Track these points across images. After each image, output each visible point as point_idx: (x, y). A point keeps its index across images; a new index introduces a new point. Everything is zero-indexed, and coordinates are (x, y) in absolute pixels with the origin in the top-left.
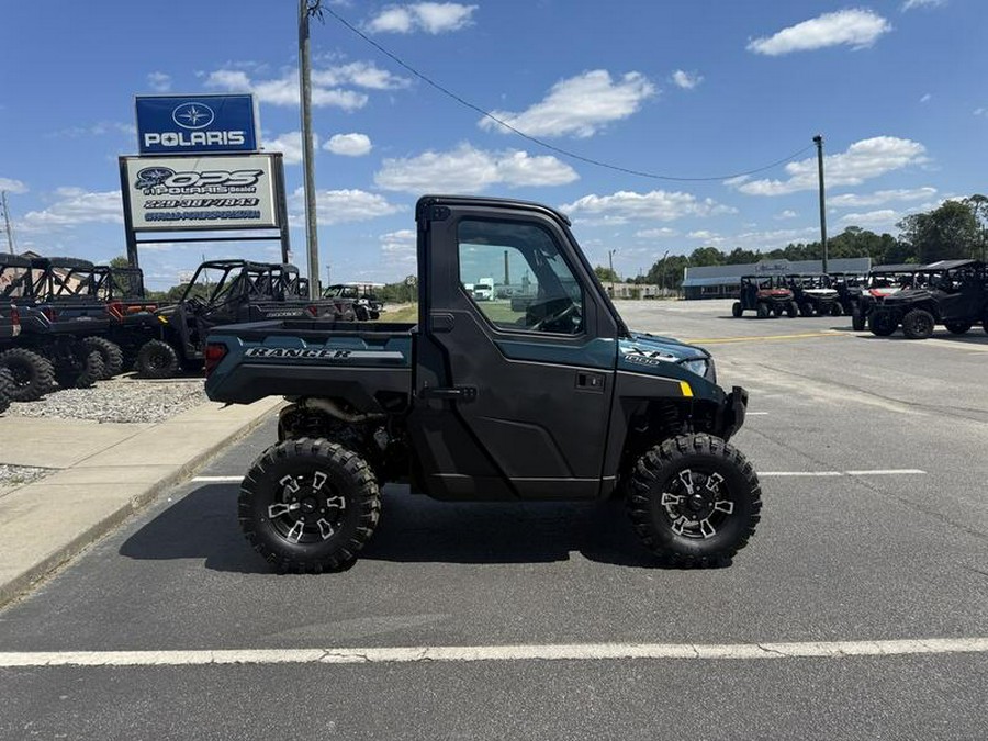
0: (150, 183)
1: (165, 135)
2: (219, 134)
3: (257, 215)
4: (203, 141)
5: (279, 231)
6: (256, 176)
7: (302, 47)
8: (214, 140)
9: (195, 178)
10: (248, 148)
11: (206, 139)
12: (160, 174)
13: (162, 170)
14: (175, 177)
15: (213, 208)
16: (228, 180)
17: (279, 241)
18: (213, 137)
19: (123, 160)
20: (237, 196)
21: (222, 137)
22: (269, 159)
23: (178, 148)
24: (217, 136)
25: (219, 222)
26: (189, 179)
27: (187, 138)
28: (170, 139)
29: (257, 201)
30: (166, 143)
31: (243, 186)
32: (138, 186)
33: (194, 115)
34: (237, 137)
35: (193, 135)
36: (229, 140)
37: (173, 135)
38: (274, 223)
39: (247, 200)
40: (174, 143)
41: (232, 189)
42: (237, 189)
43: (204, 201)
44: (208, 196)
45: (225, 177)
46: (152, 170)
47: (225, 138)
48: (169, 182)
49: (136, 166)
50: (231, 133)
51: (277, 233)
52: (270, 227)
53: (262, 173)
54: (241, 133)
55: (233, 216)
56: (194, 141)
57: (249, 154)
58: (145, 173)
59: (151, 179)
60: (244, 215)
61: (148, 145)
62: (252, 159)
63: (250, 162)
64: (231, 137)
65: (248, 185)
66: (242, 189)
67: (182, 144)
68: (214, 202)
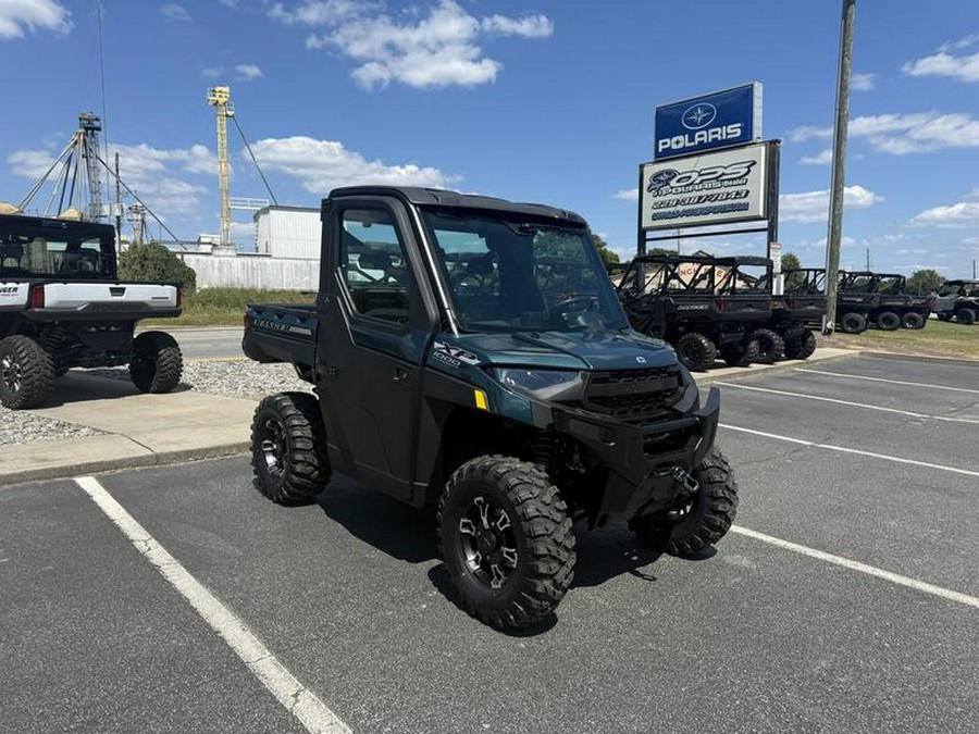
0: (658, 186)
1: (675, 139)
2: (719, 129)
3: (745, 207)
4: (705, 139)
5: (766, 222)
6: (749, 167)
7: (845, 16)
8: (715, 136)
9: (694, 175)
10: (744, 140)
11: (706, 137)
12: (667, 176)
13: (669, 172)
14: (678, 177)
15: (707, 204)
16: (723, 174)
17: (766, 233)
18: (714, 133)
19: (642, 167)
20: (730, 190)
21: (722, 133)
22: (763, 148)
23: (685, 149)
24: (717, 133)
25: (711, 217)
26: (690, 177)
27: (691, 139)
28: (678, 142)
29: (748, 192)
30: (674, 147)
31: (735, 179)
32: (649, 190)
33: (700, 115)
34: (734, 130)
35: (698, 134)
36: (727, 134)
37: (681, 138)
38: (761, 214)
39: (737, 193)
40: (681, 145)
41: (726, 183)
42: (731, 183)
43: (700, 198)
44: (704, 193)
45: (720, 171)
46: (661, 174)
47: (724, 134)
48: (673, 183)
49: (650, 171)
50: (730, 127)
51: (764, 224)
52: (758, 218)
53: (755, 163)
54: (739, 125)
55: (723, 210)
56: (697, 140)
57: (745, 146)
58: (656, 178)
59: (660, 181)
60: (734, 208)
61: (660, 150)
62: (747, 149)
63: (744, 154)
64: (729, 131)
65: (740, 178)
66: (735, 182)
67: (688, 145)
68: (708, 198)
